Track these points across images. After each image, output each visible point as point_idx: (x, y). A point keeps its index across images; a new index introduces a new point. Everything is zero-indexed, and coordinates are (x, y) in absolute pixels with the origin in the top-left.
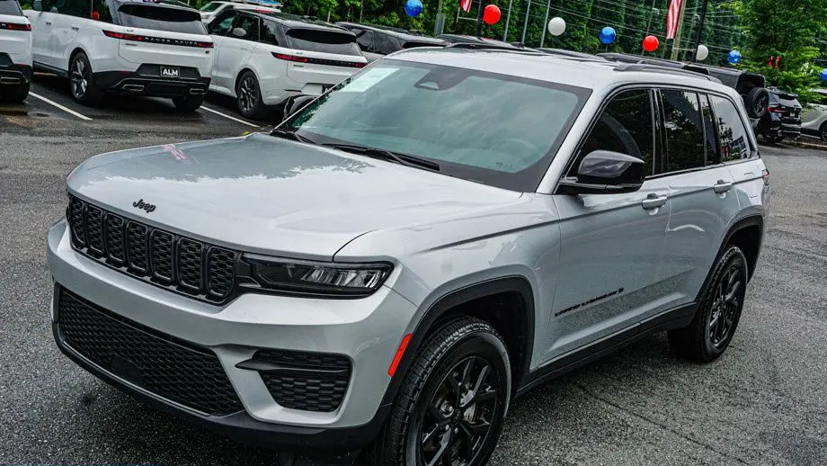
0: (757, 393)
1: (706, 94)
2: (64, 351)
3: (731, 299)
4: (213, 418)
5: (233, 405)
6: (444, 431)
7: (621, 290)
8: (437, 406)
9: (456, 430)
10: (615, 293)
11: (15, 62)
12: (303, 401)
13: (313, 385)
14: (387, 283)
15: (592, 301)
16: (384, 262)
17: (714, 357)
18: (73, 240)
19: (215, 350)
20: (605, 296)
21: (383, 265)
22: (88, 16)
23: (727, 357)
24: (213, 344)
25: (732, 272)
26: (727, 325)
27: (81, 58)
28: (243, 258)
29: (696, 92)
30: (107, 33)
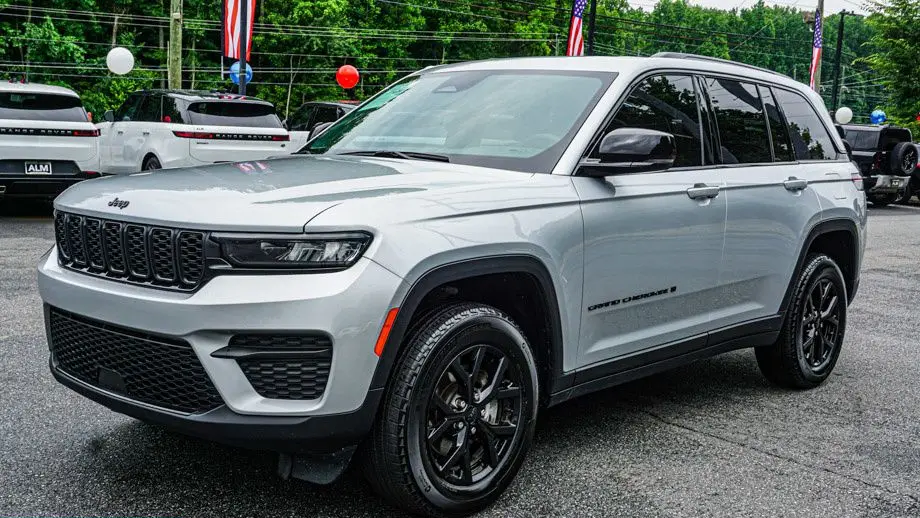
0: (861, 413)
1: (768, 87)
2: (59, 379)
3: (827, 317)
4: (193, 417)
5: (212, 399)
6: (458, 430)
7: (673, 289)
8: (447, 402)
9: (473, 430)
10: (665, 291)
11: (82, 170)
12: (285, 389)
13: (295, 369)
14: (366, 254)
15: (636, 298)
16: (362, 232)
17: (816, 382)
18: (60, 256)
19: (188, 339)
20: (653, 294)
21: (362, 236)
22: (158, 120)
23: (832, 383)
24: (186, 332)
25: (825, 284)
26: (827, 347)
27: (153, 162)
28: (211, 238)
29: (755, 84)
30: (177, 134)
